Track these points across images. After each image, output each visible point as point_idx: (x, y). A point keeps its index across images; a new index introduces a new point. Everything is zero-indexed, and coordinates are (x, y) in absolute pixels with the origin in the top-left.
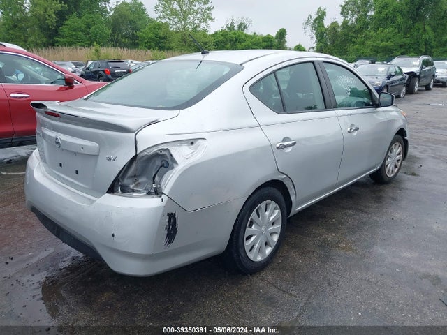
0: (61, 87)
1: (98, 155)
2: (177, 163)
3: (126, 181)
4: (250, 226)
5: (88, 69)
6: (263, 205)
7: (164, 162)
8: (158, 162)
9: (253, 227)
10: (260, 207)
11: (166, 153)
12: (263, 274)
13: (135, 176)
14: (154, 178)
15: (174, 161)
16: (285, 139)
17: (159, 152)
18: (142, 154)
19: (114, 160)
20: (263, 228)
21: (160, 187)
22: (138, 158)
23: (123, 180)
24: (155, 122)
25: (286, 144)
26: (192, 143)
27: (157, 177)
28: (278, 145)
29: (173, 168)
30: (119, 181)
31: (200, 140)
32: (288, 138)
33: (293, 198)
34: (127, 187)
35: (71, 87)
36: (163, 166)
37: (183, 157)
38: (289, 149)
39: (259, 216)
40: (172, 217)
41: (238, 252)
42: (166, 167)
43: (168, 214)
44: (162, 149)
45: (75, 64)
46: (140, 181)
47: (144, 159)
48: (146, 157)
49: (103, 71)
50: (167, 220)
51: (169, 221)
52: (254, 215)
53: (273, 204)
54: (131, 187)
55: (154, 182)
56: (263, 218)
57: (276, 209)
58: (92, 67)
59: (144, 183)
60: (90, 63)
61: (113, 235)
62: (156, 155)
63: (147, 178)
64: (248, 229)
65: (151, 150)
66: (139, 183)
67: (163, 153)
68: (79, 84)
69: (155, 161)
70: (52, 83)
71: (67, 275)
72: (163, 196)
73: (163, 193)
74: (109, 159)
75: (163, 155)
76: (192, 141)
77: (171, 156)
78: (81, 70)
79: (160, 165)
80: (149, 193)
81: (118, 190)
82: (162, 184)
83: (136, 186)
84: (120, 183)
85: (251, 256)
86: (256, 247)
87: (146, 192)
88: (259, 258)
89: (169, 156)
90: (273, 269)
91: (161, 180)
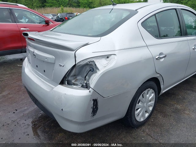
0: (44, 25)
1: (55, 63)
2: (99, 70)
3: (70, 78)
4: (138, 103)
5: (58, 17)
6: (146, 92)
7: (91, 69)
8: (88, 68)
9: (139, 104)
10: (144, 93)
11: (92, 63)
12: (143, 128)
13: (75, 75)
14: (85, 77)
15: (97, 68)
16: (161, 54)
17: (88, 63)
18: (79, 64)
19: (63, 66)
20: (145, 104)
21: (89, 83)
22: (76, 66)
23: (68, 77)
24: (87, 44)
25: (161, 56)
26: (108, 57)
27: (87, 77)
28: (157, 57)
29: (96, 72)
30: (66, 78)
31: (112, 56)
32: (162, 53)
33: (162, 87)
34: (71, 81)
35: (48, 25)
36: (90, 70)
37: (103, 66)
38: (162, 60)
39: (143, 97)
40: (95, 101)
41: (131, 118)
42: (92, 71)
43: (93, 100)
44: (90, 61)
45: (52, 15)
46: (78, 78)
47: (80, 66)
48: (81, 65)
49: (64, 18)
50: (92, 103)
51: (94, 104)
52: (141, 97)
53: (151, 90)
54: (73, 81)
55: (85, 80)
56: (146, 98)
57: (153, 93)
58: (59, 16)
59: (80, 79)
60: (59, 14)
61: (62, 110)
62: (87, 64)
63: (82, 77)
64: (137, 105)
65: (84, 61)
66: (77, 79)
67: (91, 63)
68: (52, 23)
69: (86, 68)
70: (40, 23)
71: (42, 121)
72: (90, 89)
73: (91, 87)
74: (61, 66)
75: (91, 65)
76: (107, 56)
77: (96, 65)
78: (55, 17)
79: (89, 70)
80: (83, 86)
81: (65, 83)
82: (90, 81)
83: (76, 81)
84: (67, 79)
85: (138, 119)
86: (141, 114)
87: (81, 85)
88: (142, 120)
89: (94, 65)
90: (149, 125)
91: (89, 78)
